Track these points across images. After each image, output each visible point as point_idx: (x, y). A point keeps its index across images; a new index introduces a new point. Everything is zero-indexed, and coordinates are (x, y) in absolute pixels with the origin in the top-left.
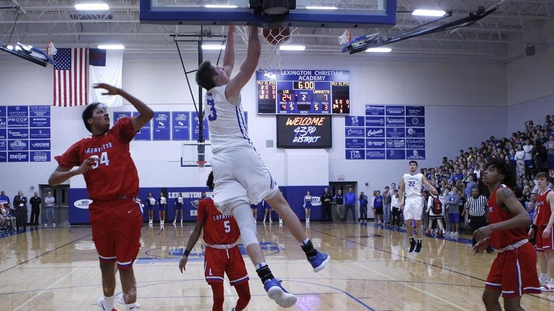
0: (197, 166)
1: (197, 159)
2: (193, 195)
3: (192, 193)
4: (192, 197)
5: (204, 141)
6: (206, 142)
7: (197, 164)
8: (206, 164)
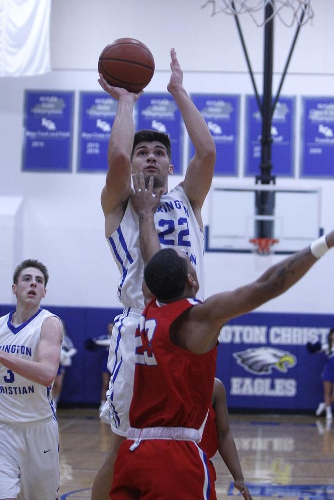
0: (248, 251)
1: (251, 231)
2: (241, 335)
3: (237, 329)
4: (237, 340)
5: (273, 179)
6: (281, 182)
7: (251, 246)
8: (277, 247)
